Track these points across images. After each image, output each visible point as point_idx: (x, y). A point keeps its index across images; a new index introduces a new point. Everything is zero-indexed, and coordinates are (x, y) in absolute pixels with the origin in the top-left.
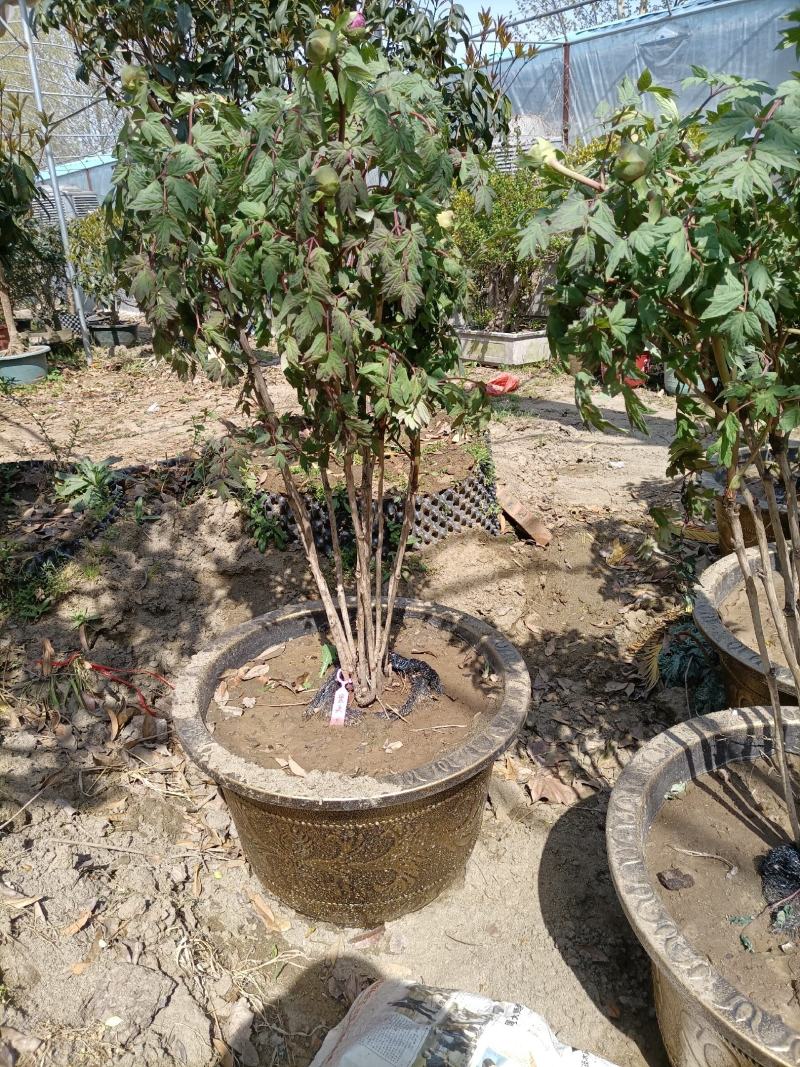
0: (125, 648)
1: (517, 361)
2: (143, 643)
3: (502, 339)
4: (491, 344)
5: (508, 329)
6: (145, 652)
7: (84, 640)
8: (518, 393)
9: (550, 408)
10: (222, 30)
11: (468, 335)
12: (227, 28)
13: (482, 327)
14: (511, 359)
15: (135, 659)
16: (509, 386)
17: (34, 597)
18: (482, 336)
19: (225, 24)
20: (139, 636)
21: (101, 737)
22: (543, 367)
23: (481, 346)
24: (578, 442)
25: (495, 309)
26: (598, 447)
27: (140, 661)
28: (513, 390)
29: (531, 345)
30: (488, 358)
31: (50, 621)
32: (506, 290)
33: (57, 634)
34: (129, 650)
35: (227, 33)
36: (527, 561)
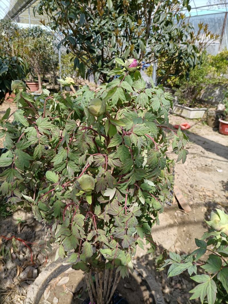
0: (33, 232)
1: (191, 117)
2: (39, 231)
3: (188, 109)
4: (184, 110)
5: (190, 107)
6: (39, 235)
7: (19, 229)
8: (190, 130)
9: (200, 139)
10: (96, 25)
11: (177, 106)
12: (98, 24)
13: (182, 104)
14: (189, 116)
15: (35, 237)
16: (187, 127)
17: (6, 210)
18: (181, 107)
19: (98, 23)
20: (39, 228)
21: (13, 275)
22: (200, 120)
23: (180, 110)
24: (207, 157)
25: (187, 99)
26: (214, 161)
27: (37, 238)
28: (188, 128)
29: (197, 113)
30: (182, 115)
31: (10, 219)
32: (192, 94)
33: (11, 225)
34: (34, 233)
35: (98, 26)
36: (180, 220)
